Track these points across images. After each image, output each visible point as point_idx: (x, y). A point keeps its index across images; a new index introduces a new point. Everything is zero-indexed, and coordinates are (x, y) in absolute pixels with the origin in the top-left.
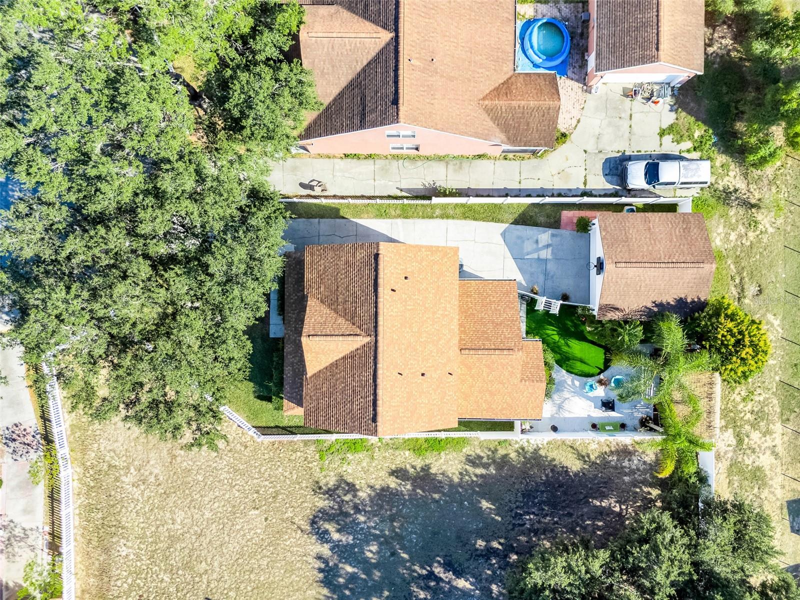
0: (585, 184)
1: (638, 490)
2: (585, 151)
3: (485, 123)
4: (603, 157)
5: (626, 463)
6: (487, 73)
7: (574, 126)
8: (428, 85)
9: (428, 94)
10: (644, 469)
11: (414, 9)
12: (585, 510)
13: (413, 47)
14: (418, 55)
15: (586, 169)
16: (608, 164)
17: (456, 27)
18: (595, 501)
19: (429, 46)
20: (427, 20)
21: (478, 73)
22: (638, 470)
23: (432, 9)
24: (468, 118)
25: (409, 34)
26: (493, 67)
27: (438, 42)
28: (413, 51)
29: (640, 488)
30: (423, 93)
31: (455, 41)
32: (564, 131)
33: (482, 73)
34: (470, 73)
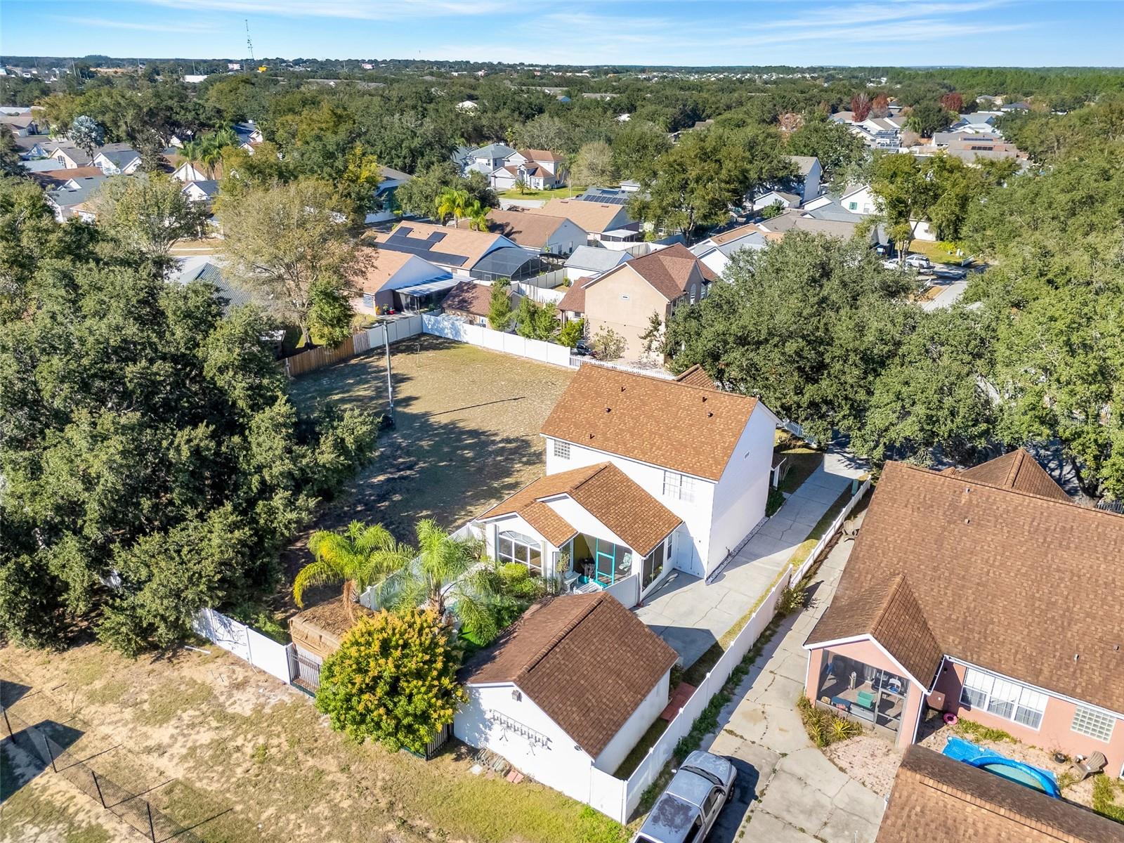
0: (731, 732)
2: (784, 755)
3: (870, 576)
4: (764, 771)
6: (945, 603)
7: (836, 760)
8: (932, 506)
9: (920, 503)
11: (1042, 513)
13: (987, 499)
14: (974, 502)
15: (753, 743)
16: (748, 771)
17: (1019, 570)
19: (989, 521)
20: (1026, 527)
21: (946, 588)
23: (1045, 540)
24: (880, 551)
25: (1004, 498)
26: (954, 617)
27: (994, 535)
28: (981, 497)
30: (922, 497)
31: (997, 563)
32: (833, 746)
33: (946, 594)
34: (947, 574)
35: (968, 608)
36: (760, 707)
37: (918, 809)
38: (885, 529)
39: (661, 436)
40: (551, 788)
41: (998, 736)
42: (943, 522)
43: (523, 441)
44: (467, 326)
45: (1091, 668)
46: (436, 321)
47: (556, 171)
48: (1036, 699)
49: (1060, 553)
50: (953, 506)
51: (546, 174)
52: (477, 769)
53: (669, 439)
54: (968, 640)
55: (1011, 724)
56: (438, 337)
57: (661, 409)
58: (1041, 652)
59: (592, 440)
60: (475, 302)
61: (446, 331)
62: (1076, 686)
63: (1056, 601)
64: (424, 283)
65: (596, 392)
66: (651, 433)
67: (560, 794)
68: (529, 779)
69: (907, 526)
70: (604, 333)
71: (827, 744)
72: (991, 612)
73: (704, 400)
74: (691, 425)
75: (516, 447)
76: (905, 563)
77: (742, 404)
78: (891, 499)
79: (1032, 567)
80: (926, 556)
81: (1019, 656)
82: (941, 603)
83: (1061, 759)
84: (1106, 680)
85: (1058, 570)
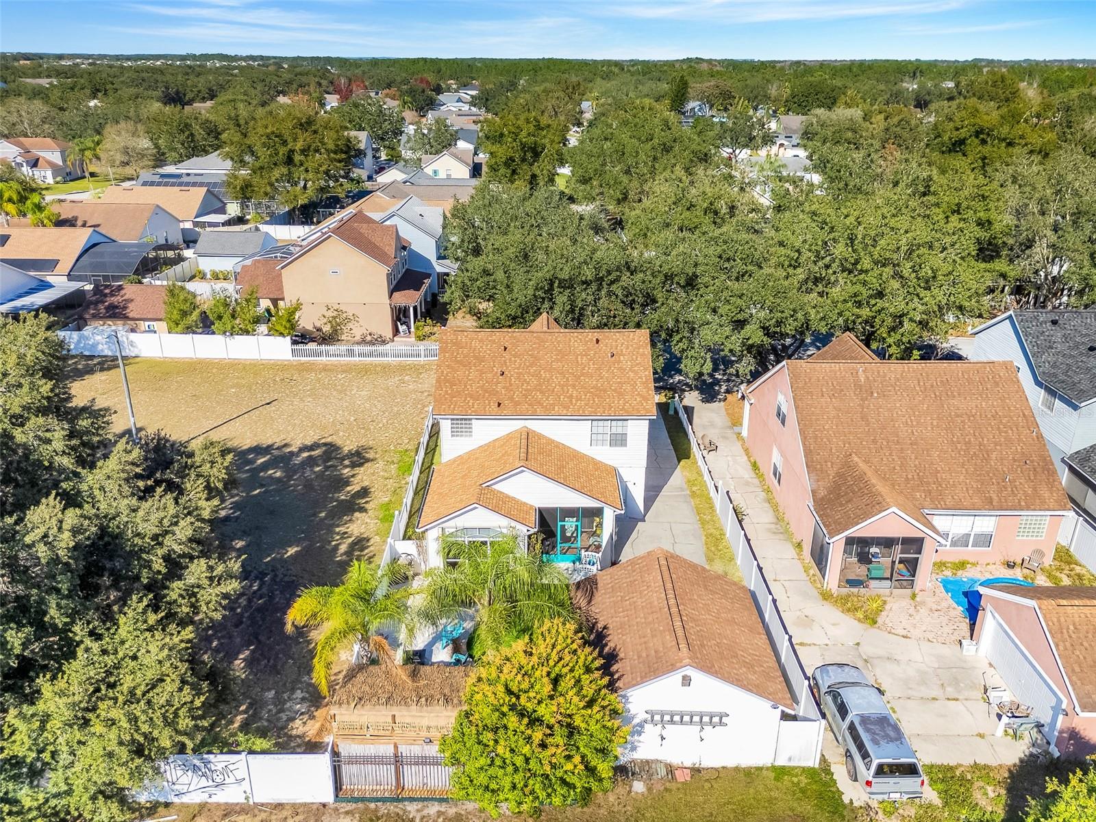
0: (802, 644)
1: (243, 708)
2: (858, 644)
3: (829, 464)
5: (299, 694)
6: (898, 468)
8: (843, 390)
9: (832, 390)
10: (279, 719)
11: (921, 375)
12: (238, 640)
13: (877, 373)
14: (871, 378)
15: (827, 645)
17: (932, 424)
18: (247, 653)
19: (889, 391)
20: (918, 389)
21: (891, 455)
22: (282, 711)
23: (935, 395)
24: (825, 440)
25: (888, 369)
27: (899, 401)
29: (245, 712)
30: (830, 385)
31: (914, 423)
32: (880, 620)
33: (893, 460)
34: (885, 443)
35: (915, 466)
36: (799, 613)
37: (1072, 627)
38: (818, 420)
39: (574, 386)
40: (723, 768)
41: (962, 565)
42: (858, 402)
43: (325, 444)
44: (133, 336)
45: (1021, 483)
46: (80, 338)
47: (64, 161)
48: (986, 524)
49: (951, 402)
50: (857, 385)
51: (52, 165)
52: (639, 787)
53: (583, 387)
54: (930, 492)
55: (970, 552)
56: (91, 357)
57: (558, 360)
58: (982, 484)
59: (500, 409)
60: (131, 306)
61: (100, 347)
62: (1019, 502)
63: (970, 440)
64: (20, 296)
65: (476, 357)
66: (562, 386)
67: (737, 769)
68: (696, 771)
69: (833, 413)
70: (330, 314)
71: (875, 622)
72: (932, 463)
73: (598, 341)
74: (599, 369)
75: (325, 452)
76: (849, 444)
77: (636, 338)
78: (808, 393)
79: (938, 418)
80: (861, 433)
81: (971, 492)
82: (894, 468)
83: (1010, 565)
84: (1035, 489)
85: (957, 416)
